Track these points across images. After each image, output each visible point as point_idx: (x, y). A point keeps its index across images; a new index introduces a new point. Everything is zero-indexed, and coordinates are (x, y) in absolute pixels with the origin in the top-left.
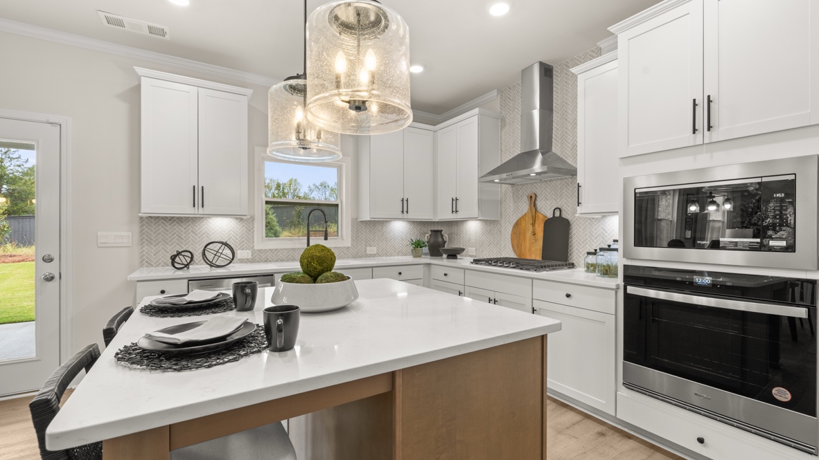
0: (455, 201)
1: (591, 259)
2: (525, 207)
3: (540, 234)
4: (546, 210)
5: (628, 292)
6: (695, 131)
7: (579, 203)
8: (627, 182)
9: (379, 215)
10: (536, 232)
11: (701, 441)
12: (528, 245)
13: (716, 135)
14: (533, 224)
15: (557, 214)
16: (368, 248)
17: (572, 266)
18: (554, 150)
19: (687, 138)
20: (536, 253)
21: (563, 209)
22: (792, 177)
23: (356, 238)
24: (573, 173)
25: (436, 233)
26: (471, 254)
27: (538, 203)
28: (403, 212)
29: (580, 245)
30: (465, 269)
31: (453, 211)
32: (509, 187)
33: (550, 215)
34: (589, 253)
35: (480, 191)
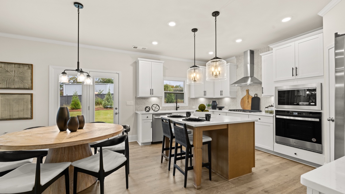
0: (221, 92)
1: (267, 109)
2: (245, 94)
3: (250, 102)
4: (252, 94)
5: (277, 117)
6: (293, 75)
7: (263, 93)
8: (276, 88)
9: (197, 96)
10: (249, 101)
11: (295, 154)
12: (246, 105)
13: (298, 77)
14: (248, 99)
15: (256, 96)
16: (193, 107)
17: (261, 111)
18: (255, 76)
19: (291, 77)
20: (249, 107)
21: (258, 94)
22: (315, 88)
23: (189, 103)
24: (260, 83)
25: (214, 102)
26: (227, 108)
27: (249, 92)
28: (204, 95)
29: (263, 105)
30: (226, 113)
31: (221, 95)
32: (240, 87)
33: (253, 96)
34: (266, 108)
35: (230, 89)
